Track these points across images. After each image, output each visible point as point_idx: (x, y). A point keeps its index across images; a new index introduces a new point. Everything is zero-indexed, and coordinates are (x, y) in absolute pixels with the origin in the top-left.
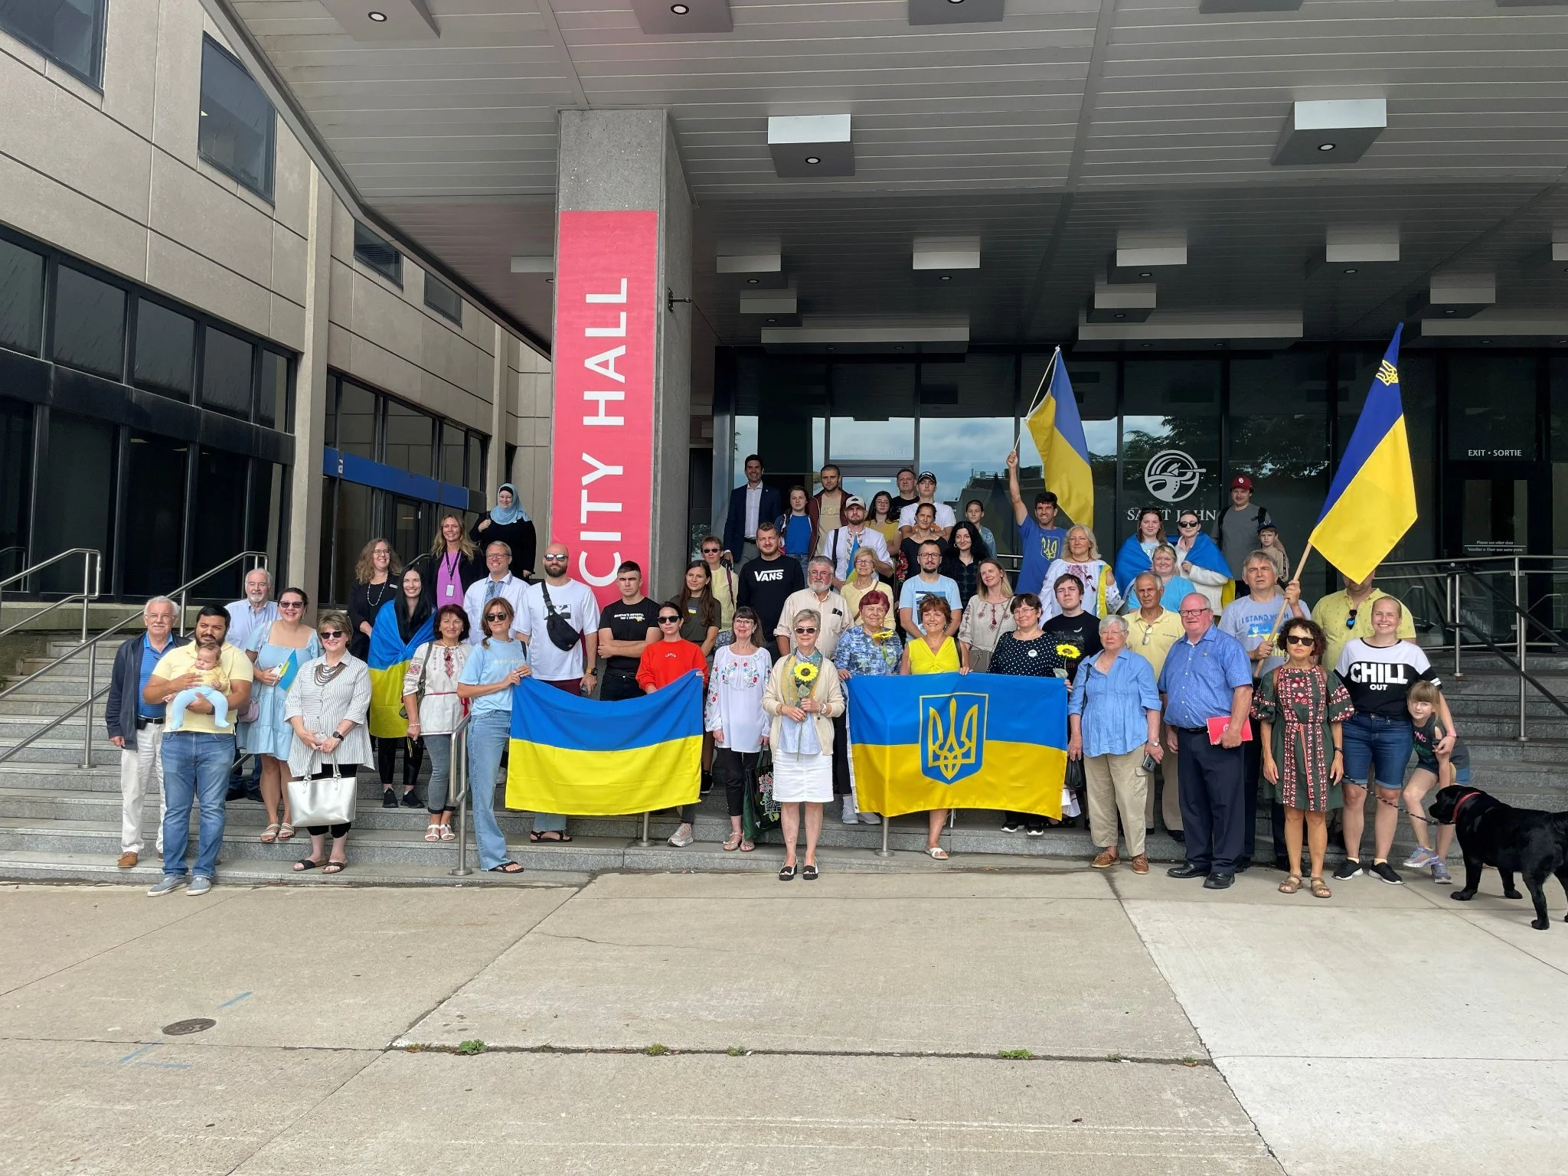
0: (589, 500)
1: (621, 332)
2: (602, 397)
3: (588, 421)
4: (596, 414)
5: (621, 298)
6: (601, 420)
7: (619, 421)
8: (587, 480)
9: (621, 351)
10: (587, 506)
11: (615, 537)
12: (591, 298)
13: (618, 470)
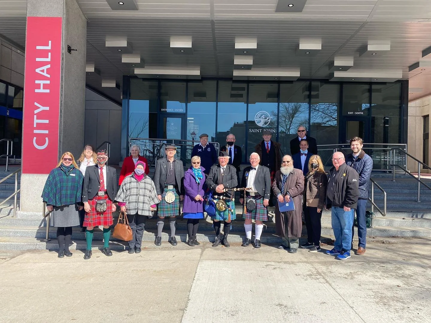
0: (37, 119)
1: (49, 59)
2: (42, 82)
3: (37, 91)
4: (40, 88)
5: (49, 48)
6: (42, 90)
7: (48, 91)
8: (36, 112)
9: (49, 66)
10: (36, 121)
11: (46, 132)
12: (38, 48)
13: (47, 108)
